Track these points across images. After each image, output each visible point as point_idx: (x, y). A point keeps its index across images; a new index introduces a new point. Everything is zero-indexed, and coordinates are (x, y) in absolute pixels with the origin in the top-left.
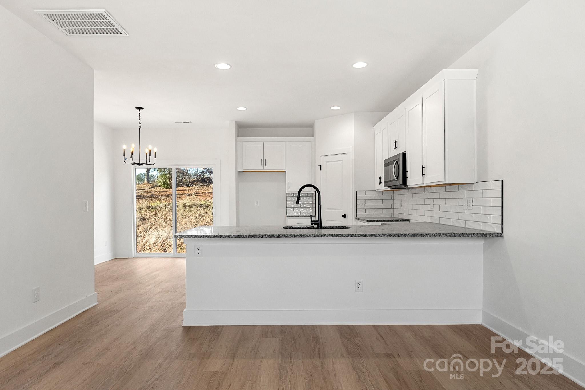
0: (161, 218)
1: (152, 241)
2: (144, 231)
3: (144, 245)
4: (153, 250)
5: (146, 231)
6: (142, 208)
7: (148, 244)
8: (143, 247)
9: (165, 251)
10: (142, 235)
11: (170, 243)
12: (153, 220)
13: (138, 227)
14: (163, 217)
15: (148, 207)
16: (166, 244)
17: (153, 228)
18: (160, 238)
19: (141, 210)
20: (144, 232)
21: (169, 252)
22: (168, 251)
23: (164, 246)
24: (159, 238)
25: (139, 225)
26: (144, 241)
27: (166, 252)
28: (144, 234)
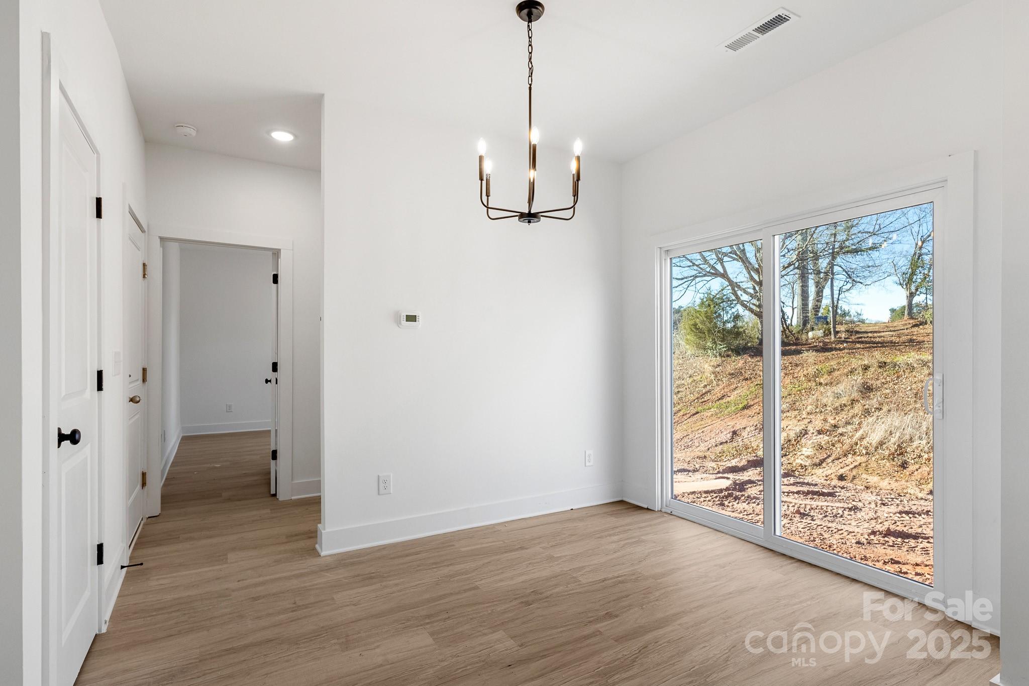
0: (909, 388)
1: (874, 438)
2: (864, 413)
3: (856, 444)
4: (873, 459)
5: (867, 412)
6: (869, 367)
7: (865, 442)
8: (852, 447)
9: (904, 465)
10: (856, 420)
11: (919, 449)
12: (888, 391)
13: (852, 403)
14: (914, 386)
15: (883, 365)
16: (908, 449)
17: (885, 408)
18: (893, 435)
19: (866, 369)
20: (862, 416)
21: (914, 469)
22: (912, 468)
23: (901, 454)
24: (891, 433)
25: (854, 400)
26: (858, 434)
27: (905, 468)
28: (863, 420)
